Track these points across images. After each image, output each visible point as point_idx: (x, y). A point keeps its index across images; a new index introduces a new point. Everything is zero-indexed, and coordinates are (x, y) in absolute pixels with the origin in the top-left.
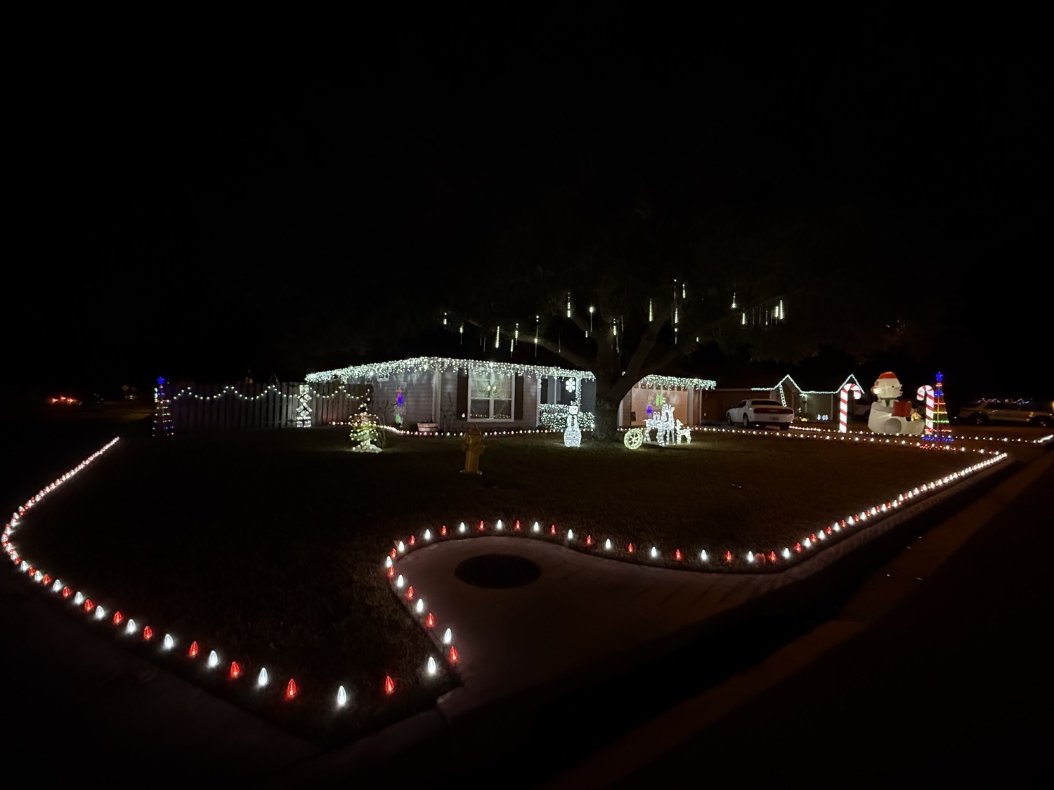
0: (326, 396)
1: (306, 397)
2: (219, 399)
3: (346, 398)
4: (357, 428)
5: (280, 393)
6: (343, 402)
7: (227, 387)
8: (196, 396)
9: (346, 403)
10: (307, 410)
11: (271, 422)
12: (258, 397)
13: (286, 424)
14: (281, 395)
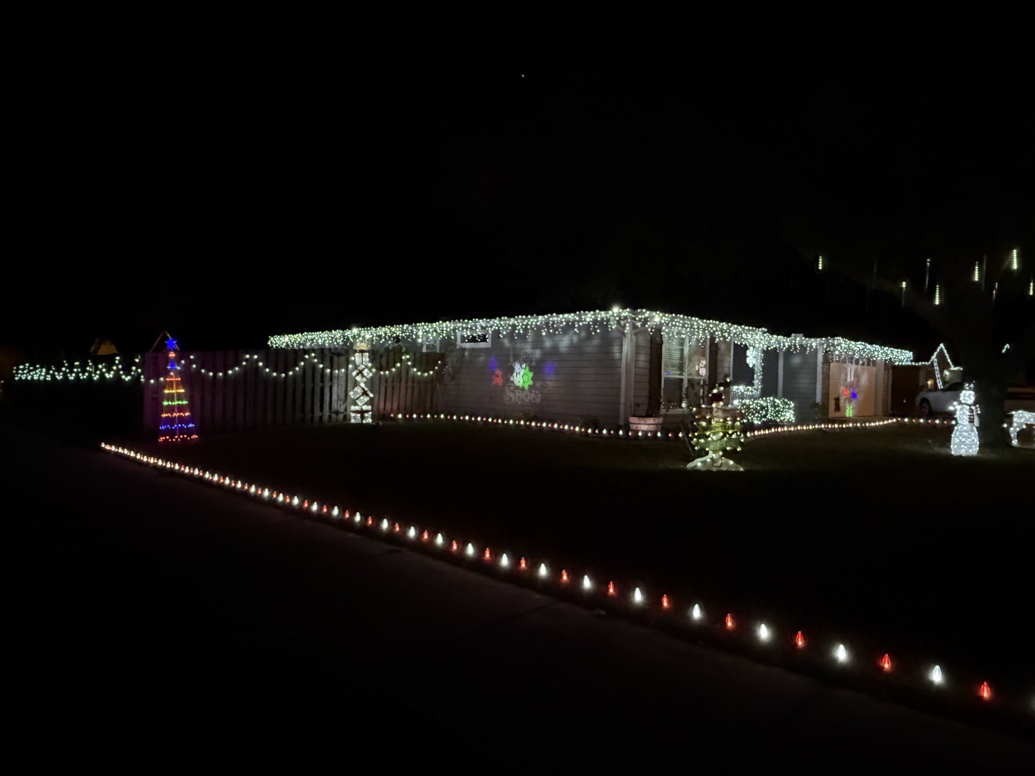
0: (385, 371)
1: (366, 372)
2: (235, 375)
3: (410, 376)
4: (706, 429)
5: (321, 366)
6: (407, 382)
7: (248, 356)
8: (203, 371)
9: (410, 384)
10: (367, 395)
11: (310, 415)
12: (291, 373)
13: (330, 416)
14: (323, 369)
